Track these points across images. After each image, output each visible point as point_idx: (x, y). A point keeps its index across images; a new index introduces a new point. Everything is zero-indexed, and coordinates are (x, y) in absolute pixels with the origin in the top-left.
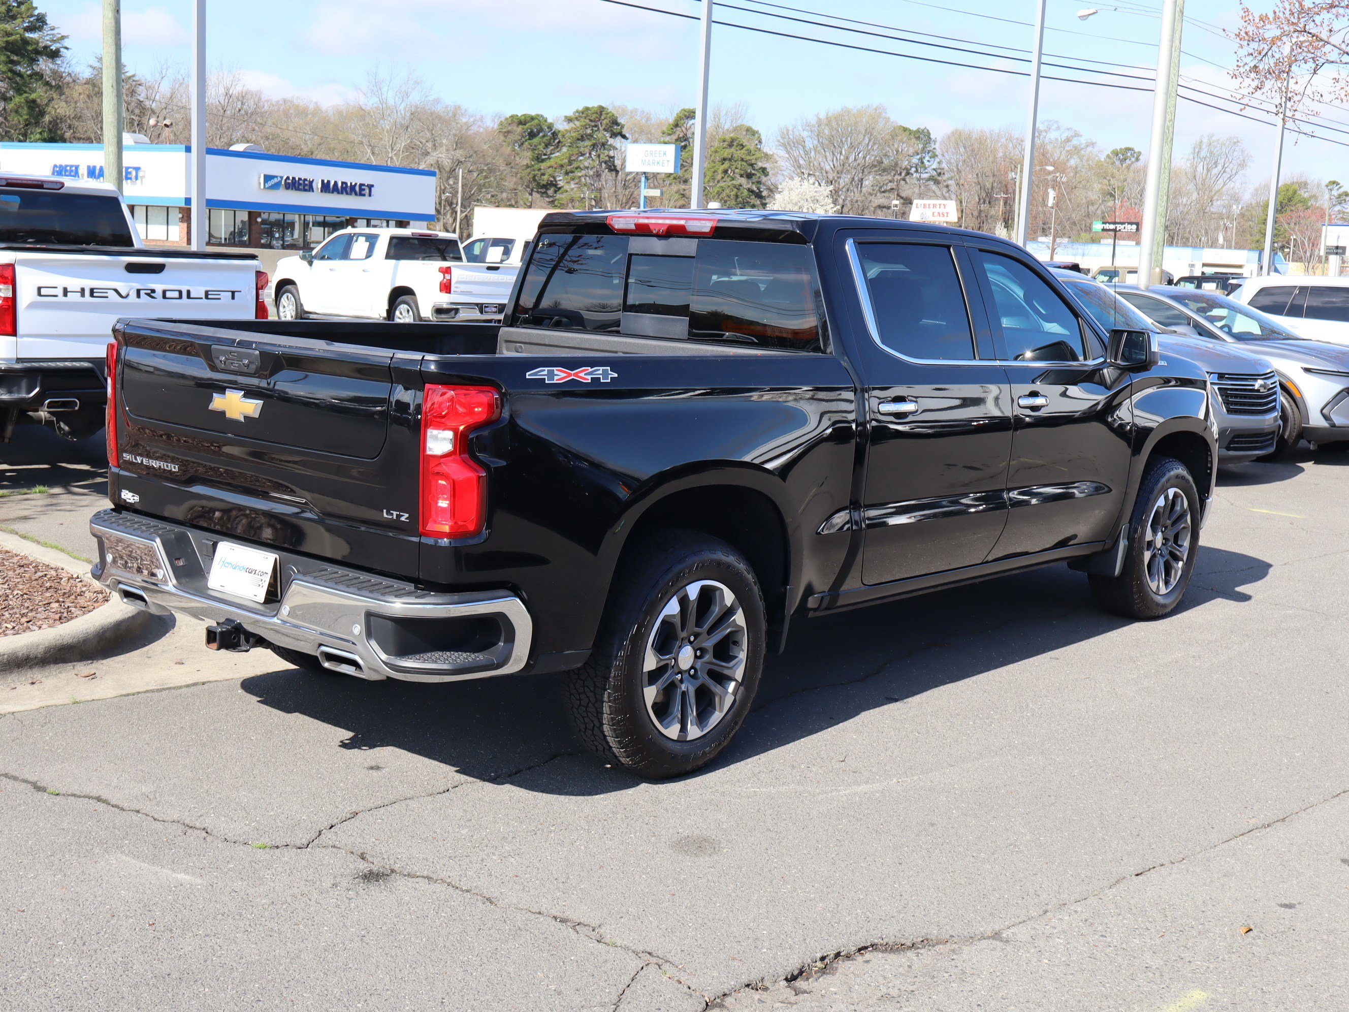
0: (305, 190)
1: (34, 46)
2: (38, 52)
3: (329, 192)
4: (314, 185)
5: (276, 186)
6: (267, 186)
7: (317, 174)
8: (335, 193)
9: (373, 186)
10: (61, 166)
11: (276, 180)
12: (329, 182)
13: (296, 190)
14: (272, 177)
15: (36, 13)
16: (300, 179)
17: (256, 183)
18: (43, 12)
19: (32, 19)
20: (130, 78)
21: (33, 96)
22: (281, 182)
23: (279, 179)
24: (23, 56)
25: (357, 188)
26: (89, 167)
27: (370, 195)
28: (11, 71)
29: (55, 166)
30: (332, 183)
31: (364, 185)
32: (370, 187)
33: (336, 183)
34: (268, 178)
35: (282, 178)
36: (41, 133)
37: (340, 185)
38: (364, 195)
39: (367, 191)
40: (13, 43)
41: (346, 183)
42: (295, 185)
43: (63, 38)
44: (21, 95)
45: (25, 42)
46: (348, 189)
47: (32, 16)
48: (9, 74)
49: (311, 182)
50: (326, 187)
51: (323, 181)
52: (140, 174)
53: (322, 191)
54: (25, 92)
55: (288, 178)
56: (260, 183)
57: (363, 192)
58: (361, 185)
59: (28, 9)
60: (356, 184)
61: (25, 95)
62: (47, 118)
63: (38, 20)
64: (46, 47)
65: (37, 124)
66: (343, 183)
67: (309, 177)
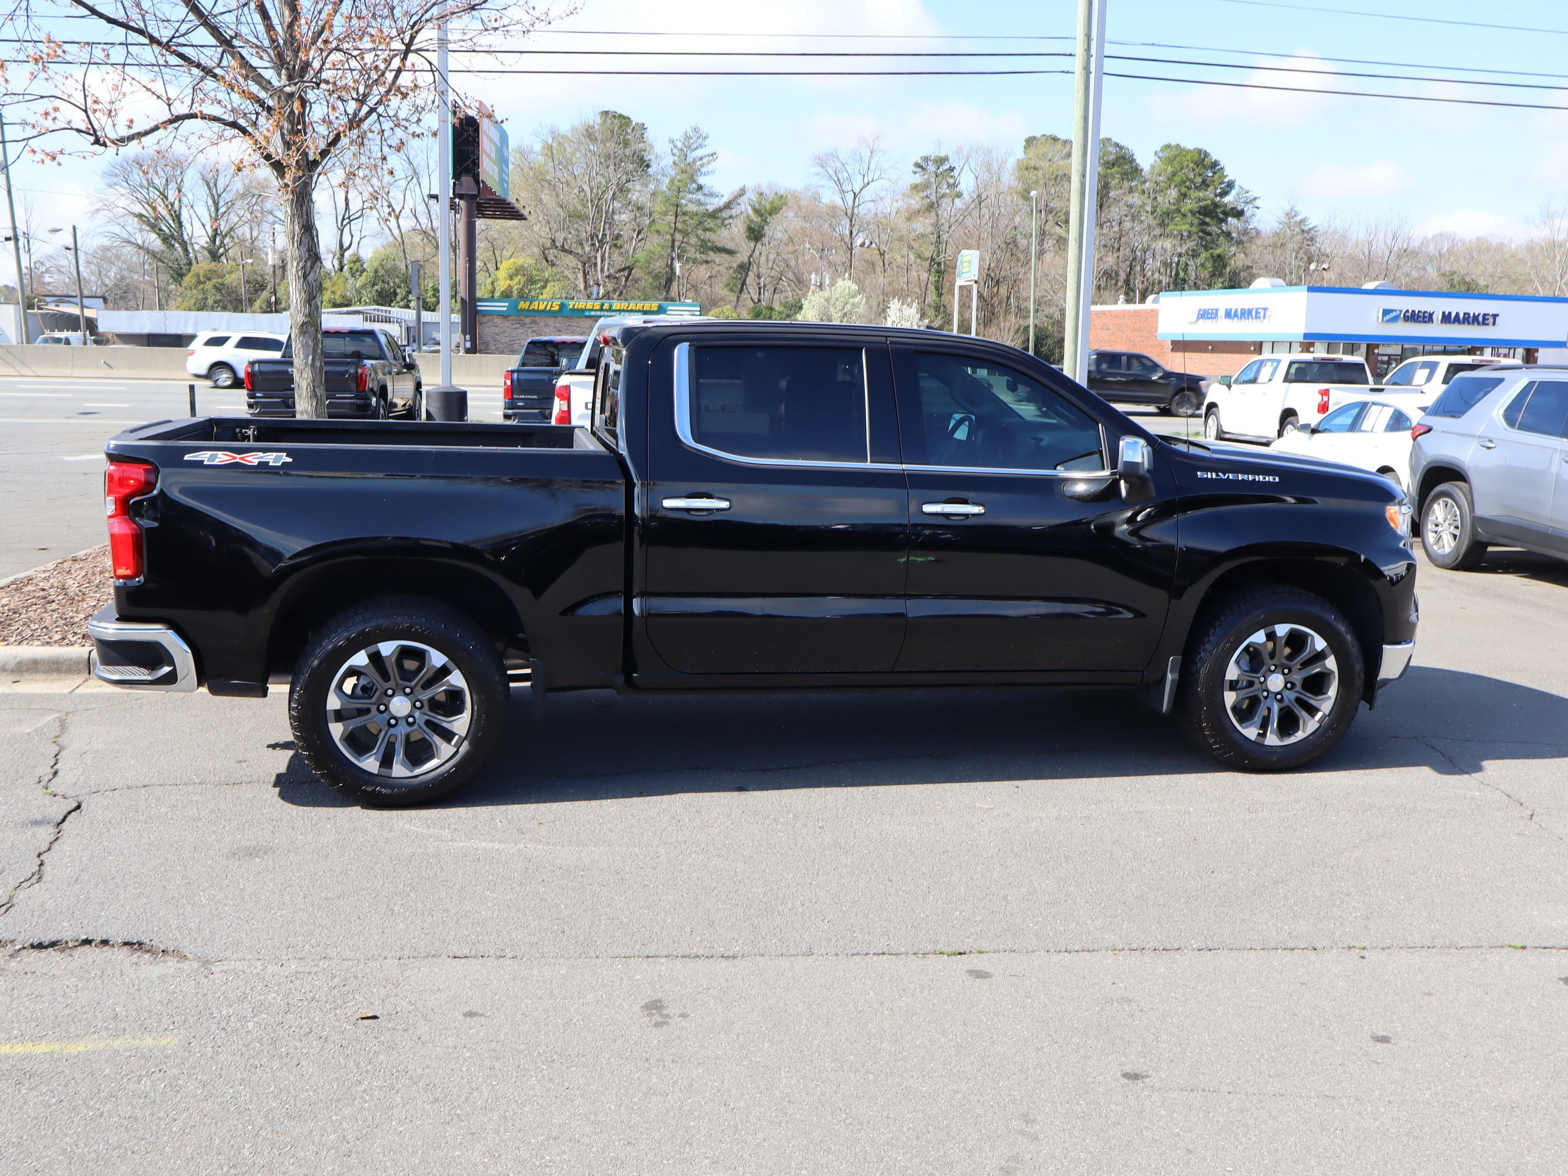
0: (1425, 322)
1: (1223, 209)
2: (1226, 214)
3: (1450, 323)
4: (1434, 317)
5: (1395, 319)
6: (1385, 319)
7: (1438, 306)
8: (1456, 324)
9: (1498, 315)
10: (1204, 310)
11: (1394, 314)
12: (1450, 313)
13: (1415, 321)
14: (1391, 311)
15: (1226, 180)
16: (1419, 312)
17: (1375, 316)
18: (1233, 179)
19: (1222, 186)
20: (1310, 229)
21: (1218, 251)
22: (1400, 315)
23: (1398, 312)
24: (1212, 218)
25: (1480, 318)
26: (1226, 310)
27: (1494, 324)
28: (1203, 231)
29: (1200, 310)
30: (1453, 315)
31: (1488, 315)
32: (1495, 316)
33: (1457, 314)
34: (1386, 312)
35: (1401, 311)
36: (1222, 283)
37: (1461, 316)
38: (1488, 324)
39: (1491, 320)
40: (1205, 208)
41: (1469, 314)
42: (1413, 317)
43: (1255, 199)
44: (1207, 251)
45: (1216, 205)
46: (1471, 320)
47: (1222, 183)
48: (1201, 234)
49: (1431, 315)
50: (1446, 318)
51: (1444, 313)
52: (1268, 313)
53: (1442, 322)
54: (1211, 248)
55: (1407, 311)
56: (1378, 318)
57: (1487, 322)
58: (1485, 315)
59: (1220, 178)
60: (1479, 314)
61: (1211, 251)
62: (1228, 270)
63: (1228, 186)
64: (1233, 209)
65: (1221, 275)
66: (1465, 314)
67: (1429, 310)
